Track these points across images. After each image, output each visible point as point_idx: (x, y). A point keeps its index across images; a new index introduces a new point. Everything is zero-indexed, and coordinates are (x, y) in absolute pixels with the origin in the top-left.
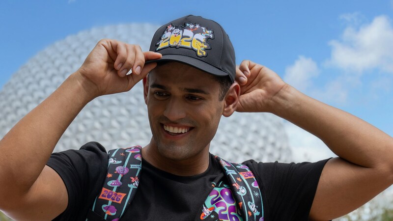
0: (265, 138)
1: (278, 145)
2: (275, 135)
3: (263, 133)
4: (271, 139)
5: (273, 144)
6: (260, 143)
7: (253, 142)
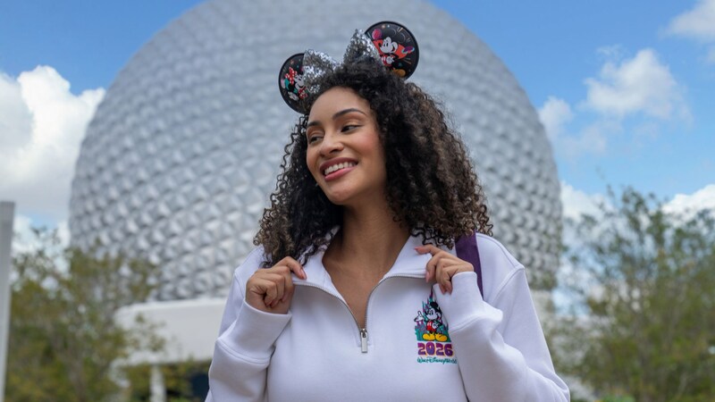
0: (517, 145)
1: (537, 155)
2: (531, 140)
3: (514, 137)
4: (526, 146)
5: (529, 154)
6: (510, 153)
7: (499, 152)
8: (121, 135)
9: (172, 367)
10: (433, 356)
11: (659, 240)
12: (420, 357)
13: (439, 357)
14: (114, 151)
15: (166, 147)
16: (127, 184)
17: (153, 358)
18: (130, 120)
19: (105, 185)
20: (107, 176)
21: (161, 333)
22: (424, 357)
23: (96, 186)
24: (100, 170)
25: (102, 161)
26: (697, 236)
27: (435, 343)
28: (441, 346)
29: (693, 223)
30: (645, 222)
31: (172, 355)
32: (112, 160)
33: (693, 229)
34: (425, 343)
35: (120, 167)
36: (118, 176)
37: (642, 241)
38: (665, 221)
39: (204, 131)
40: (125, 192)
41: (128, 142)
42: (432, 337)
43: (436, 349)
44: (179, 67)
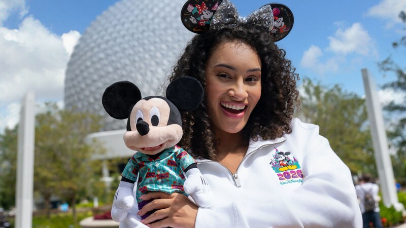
8: (85, 61)
9: (110, 160)
10: (290, 180)
11: (318, 98)
12: (281, 181)
13: (294, 179)
14: (83, 68)
15: (105, 65)
16: (89, 81)
17: (101, 157)
18: (89, 54)
19: (79, 83)
20: (80, 79)
21: (105, 146)
22: (284, 181)
23: (75, 83)
24: (77, 76)
25: (77, 72)
26: (334, 95)
27: (289, 171)
28: (294, 172)
29: (332, 90)
30: (312, 90)
31: (110, 155)
32: (82, 71)
33: (333, 93)
34: (282, 173)
35: (85, 74)
36: (85, 78)
37: (311, 98)
38: (321, 89)
39: (121, 58)
40: (88, 85)
41: (88, 63)
42: (286, 168)
43: (291, 175)
44: (110, 30)
